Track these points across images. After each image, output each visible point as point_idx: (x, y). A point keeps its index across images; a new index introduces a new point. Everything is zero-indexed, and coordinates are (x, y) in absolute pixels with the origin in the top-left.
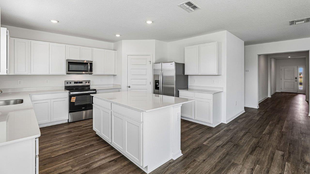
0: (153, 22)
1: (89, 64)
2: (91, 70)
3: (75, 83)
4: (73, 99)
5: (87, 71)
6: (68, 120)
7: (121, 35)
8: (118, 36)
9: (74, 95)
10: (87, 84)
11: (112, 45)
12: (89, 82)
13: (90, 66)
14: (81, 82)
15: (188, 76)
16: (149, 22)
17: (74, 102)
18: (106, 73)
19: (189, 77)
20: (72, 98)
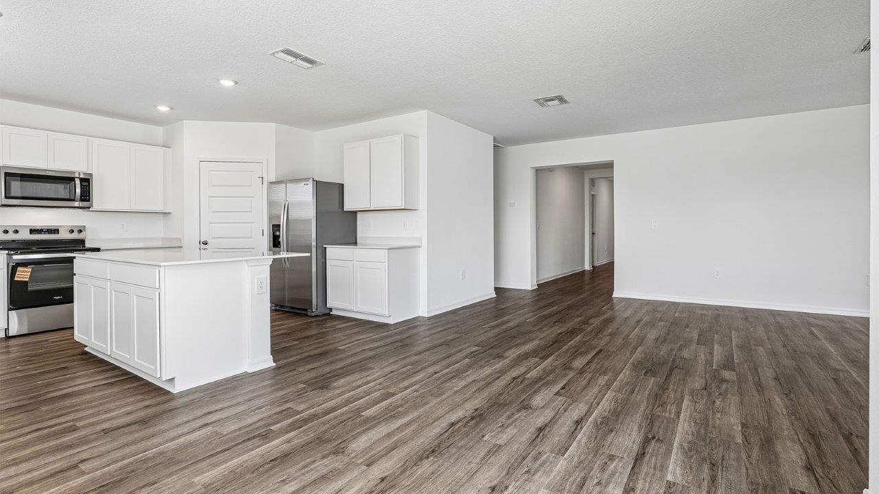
0: (236, 83)
1: (78, 182)
2: (86, 196)
3: (32, 231)
4: (23, 274)
5: (74, 200)
6: (7, 330)
7: (171, 108)
8: (163, 109)
9: (25, 264)
10: (75, 236)
11: (158, 132)
12: (80, 231)
13: (81, 185)
14: (56, 231)
15: (354, 213)
16: (227, 83)
17: (26, 282)
18: (134, 208)
19: (359, 215)
20: (20, 271)
